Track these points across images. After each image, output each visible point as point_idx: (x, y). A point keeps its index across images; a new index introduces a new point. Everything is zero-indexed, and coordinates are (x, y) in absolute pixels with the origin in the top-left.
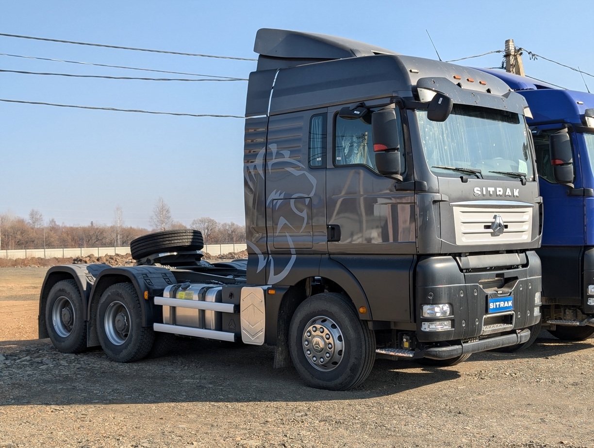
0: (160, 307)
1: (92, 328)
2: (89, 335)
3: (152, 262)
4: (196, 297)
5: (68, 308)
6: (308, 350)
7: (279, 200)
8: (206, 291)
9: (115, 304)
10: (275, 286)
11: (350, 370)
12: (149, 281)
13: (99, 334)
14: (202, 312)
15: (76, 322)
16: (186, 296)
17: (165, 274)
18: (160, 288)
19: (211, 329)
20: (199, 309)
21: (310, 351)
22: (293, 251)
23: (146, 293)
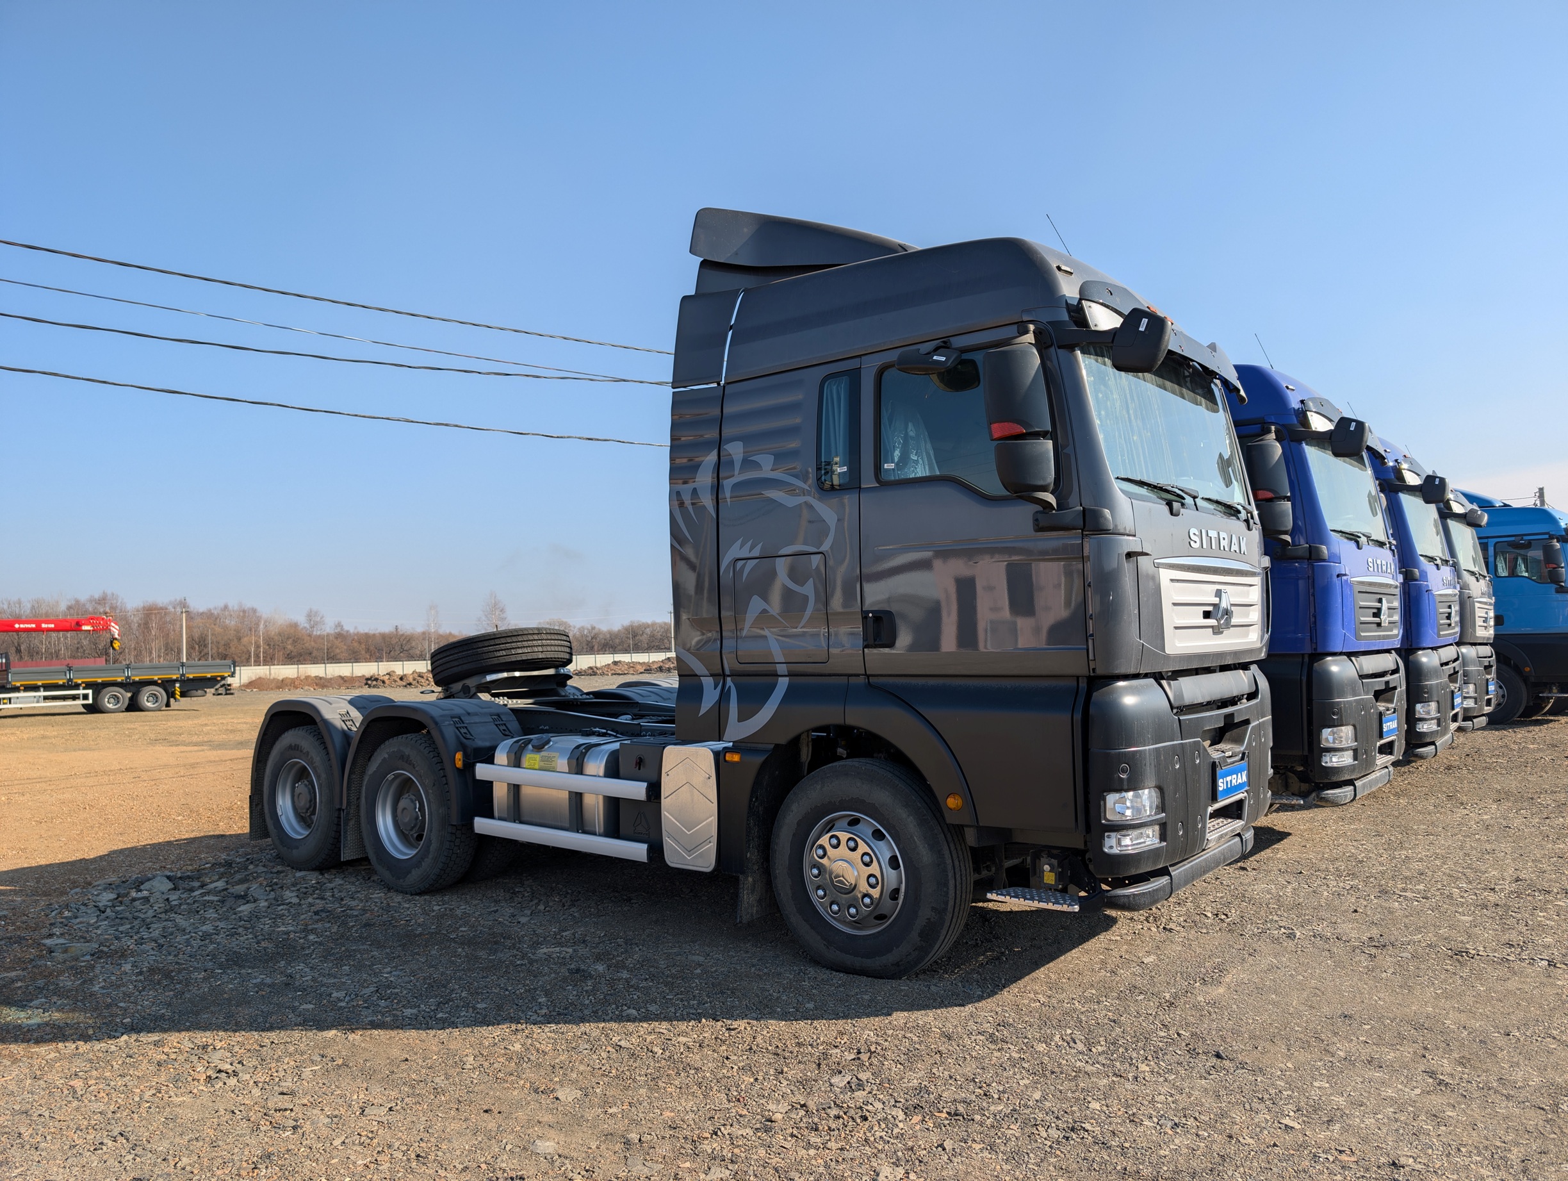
0: (488, 785)
1: (352, 823)
2: (345, 837)
3: (473, 690)
4: (562, 763)
5: (306, 782)
6: (818, 888)
7: (749, 561)
8: (585, 754)
9: (397, 776)
10: (740, 744)
11: (920, 935)
12: (465, 731)
13: (365, 834)
14: (577, 798)
15: (320, 809)
16: (542, 764)
17: (498, 716)
18: (487, 744)
19: (594, 834)
20: (569, 792)
21: (824, 890)
22: (782, 669)
23: (459, 756)
